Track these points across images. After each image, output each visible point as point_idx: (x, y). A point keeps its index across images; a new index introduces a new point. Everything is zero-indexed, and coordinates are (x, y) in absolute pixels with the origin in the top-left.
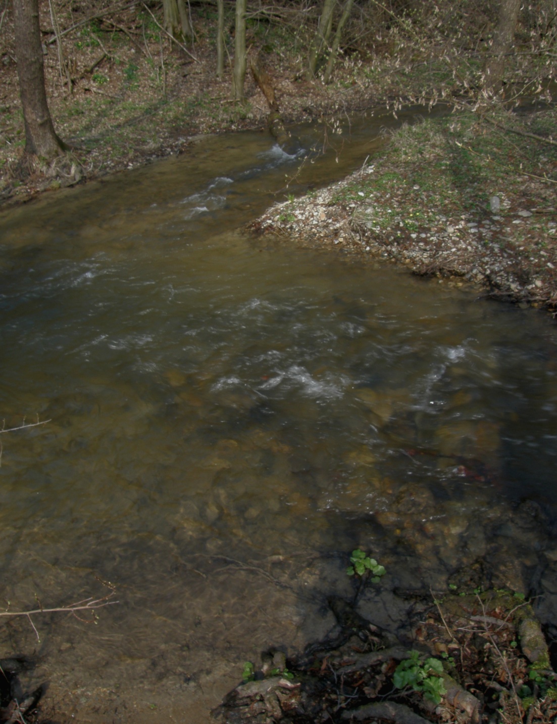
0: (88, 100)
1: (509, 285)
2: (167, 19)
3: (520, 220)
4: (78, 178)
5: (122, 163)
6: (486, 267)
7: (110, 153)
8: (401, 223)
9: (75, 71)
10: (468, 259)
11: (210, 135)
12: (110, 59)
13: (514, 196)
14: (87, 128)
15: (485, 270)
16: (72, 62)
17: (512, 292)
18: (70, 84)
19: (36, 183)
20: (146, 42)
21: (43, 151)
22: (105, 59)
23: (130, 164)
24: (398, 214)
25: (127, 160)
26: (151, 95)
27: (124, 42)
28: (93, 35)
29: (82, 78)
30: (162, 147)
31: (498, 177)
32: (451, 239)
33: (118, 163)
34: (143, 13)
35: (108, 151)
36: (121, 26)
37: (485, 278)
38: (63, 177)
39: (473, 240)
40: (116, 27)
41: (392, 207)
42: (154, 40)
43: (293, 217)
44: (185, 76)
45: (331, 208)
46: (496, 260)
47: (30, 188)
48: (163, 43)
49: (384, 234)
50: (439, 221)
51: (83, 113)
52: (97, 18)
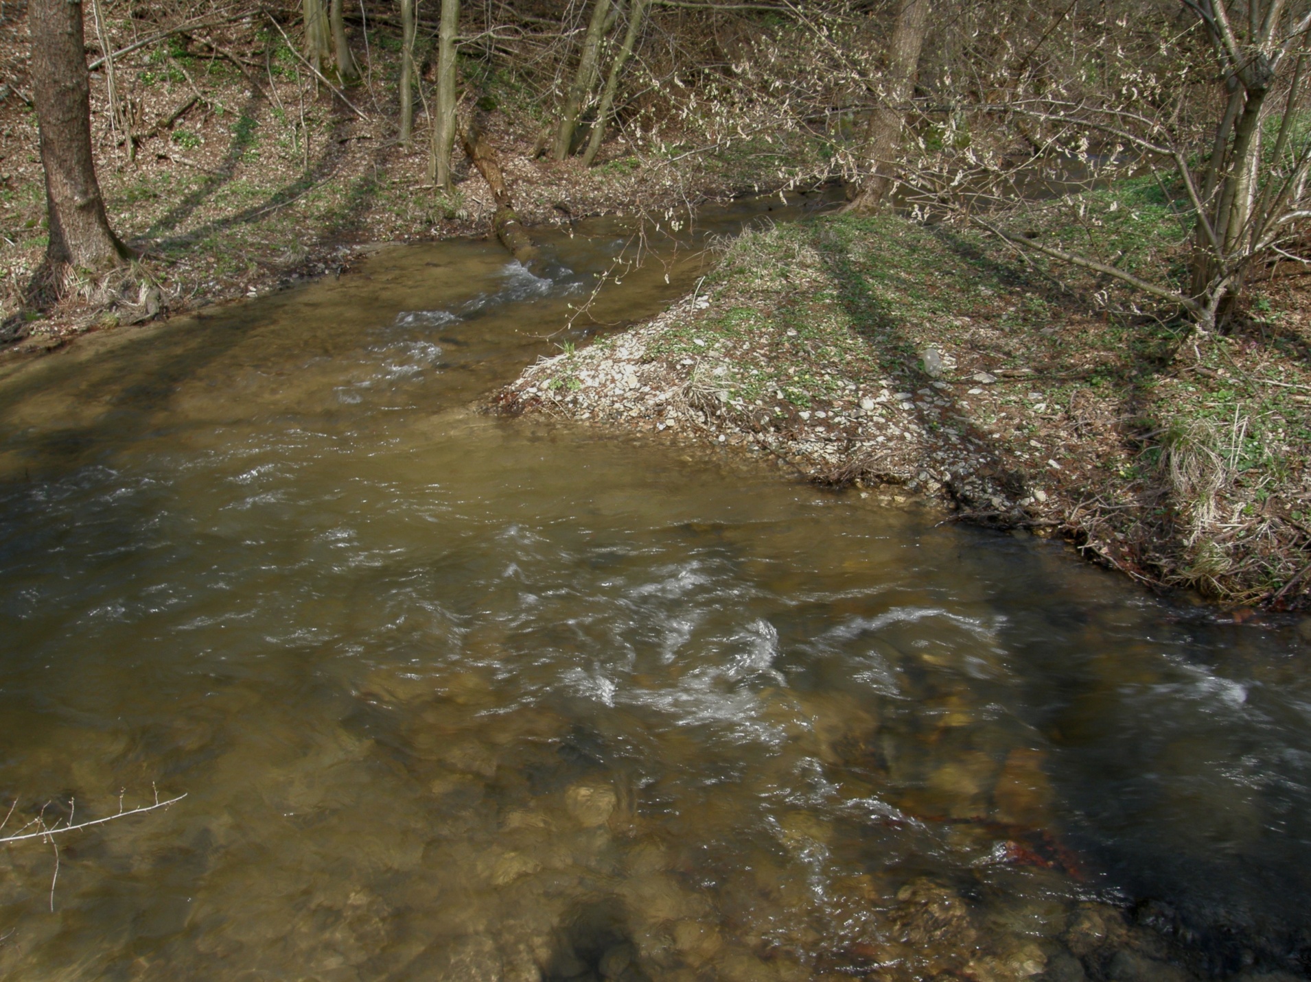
0: (165, 175)
1: (990, 501)
2: (310, 43)
3: (979, 388)
4: (153, 310)
5: (237, 285)
6: (942, 468)
7: (213, 267)
8: (779, 392)
9: (140, 122)
10: (909, 454)
11: (392, 243)
12: (206, 105)
13: (958, 349)
14: (167, 223)
15: (941, 473)
16: (133, 105)
17: (997, 512)
18: (130, 146)
19: (70, 315)
20: (272, 79)
21: (83, 257)
22: (197, 105)
23: (252, 288)
24: (771, 377)
25: (245, 280)
26: (283, 172)
27: (232, 78)
28: (172, 61)
29: (152, 136)
30: (308, 260)
31: (923, 318)
32: (872, 421)
33: (228, 286)
34: (265, 30)
35: (208, 263)
36: (227, 50)
37: (942, 487)
38: (124, 307)
39: (909, 423)
40: (218, 51)
41: (757, 365)
42: (287, 77)
43: (578, 382)
44: (343, 142)
45: (646, 367)
46: (956, 456)
47: (59, 325)
48: (302, 85)
49: (751, 412)
50: (844, 389)
51: (155, 196)
52: (182, 33)
